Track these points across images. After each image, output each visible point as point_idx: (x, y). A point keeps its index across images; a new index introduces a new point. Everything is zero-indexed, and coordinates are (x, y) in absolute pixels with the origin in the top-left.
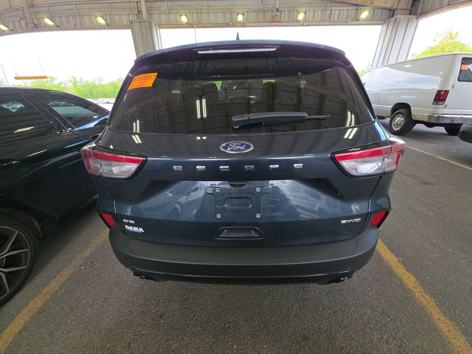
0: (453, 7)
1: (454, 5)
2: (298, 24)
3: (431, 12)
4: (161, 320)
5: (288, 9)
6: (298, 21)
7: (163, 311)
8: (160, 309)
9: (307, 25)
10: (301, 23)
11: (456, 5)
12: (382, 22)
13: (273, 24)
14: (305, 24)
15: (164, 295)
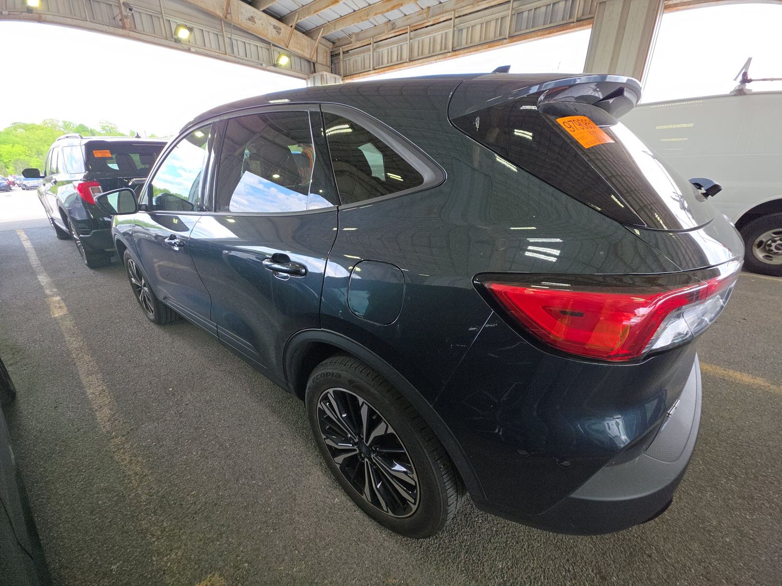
0: (380, 72)
1: (381, 70)
2: (178, 45)
3: (357, 75)
4: (613, 580)
5: (146, 11)
6: (177, 41)
7: (592, 571)
8: (587, 575)
9: (196, 53)
10: (186, 47)
11: (383, 69)
12: (306, 76)
13: (120, 31)
14: (192, 49)
15: (557, 558)
